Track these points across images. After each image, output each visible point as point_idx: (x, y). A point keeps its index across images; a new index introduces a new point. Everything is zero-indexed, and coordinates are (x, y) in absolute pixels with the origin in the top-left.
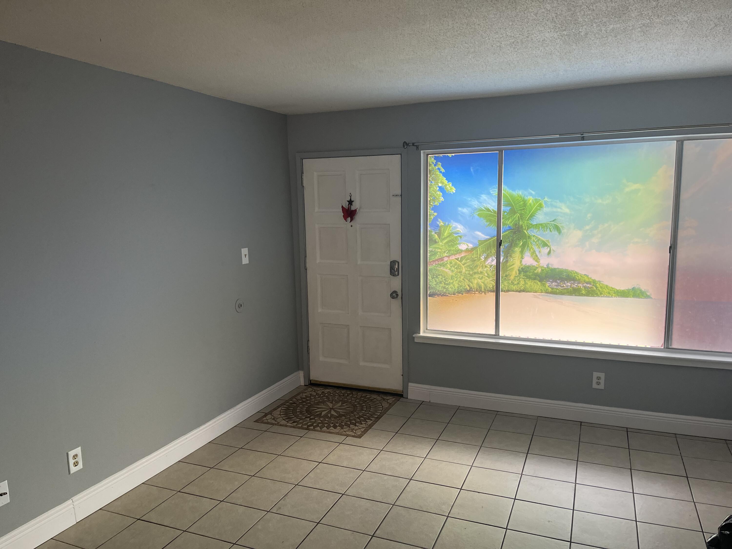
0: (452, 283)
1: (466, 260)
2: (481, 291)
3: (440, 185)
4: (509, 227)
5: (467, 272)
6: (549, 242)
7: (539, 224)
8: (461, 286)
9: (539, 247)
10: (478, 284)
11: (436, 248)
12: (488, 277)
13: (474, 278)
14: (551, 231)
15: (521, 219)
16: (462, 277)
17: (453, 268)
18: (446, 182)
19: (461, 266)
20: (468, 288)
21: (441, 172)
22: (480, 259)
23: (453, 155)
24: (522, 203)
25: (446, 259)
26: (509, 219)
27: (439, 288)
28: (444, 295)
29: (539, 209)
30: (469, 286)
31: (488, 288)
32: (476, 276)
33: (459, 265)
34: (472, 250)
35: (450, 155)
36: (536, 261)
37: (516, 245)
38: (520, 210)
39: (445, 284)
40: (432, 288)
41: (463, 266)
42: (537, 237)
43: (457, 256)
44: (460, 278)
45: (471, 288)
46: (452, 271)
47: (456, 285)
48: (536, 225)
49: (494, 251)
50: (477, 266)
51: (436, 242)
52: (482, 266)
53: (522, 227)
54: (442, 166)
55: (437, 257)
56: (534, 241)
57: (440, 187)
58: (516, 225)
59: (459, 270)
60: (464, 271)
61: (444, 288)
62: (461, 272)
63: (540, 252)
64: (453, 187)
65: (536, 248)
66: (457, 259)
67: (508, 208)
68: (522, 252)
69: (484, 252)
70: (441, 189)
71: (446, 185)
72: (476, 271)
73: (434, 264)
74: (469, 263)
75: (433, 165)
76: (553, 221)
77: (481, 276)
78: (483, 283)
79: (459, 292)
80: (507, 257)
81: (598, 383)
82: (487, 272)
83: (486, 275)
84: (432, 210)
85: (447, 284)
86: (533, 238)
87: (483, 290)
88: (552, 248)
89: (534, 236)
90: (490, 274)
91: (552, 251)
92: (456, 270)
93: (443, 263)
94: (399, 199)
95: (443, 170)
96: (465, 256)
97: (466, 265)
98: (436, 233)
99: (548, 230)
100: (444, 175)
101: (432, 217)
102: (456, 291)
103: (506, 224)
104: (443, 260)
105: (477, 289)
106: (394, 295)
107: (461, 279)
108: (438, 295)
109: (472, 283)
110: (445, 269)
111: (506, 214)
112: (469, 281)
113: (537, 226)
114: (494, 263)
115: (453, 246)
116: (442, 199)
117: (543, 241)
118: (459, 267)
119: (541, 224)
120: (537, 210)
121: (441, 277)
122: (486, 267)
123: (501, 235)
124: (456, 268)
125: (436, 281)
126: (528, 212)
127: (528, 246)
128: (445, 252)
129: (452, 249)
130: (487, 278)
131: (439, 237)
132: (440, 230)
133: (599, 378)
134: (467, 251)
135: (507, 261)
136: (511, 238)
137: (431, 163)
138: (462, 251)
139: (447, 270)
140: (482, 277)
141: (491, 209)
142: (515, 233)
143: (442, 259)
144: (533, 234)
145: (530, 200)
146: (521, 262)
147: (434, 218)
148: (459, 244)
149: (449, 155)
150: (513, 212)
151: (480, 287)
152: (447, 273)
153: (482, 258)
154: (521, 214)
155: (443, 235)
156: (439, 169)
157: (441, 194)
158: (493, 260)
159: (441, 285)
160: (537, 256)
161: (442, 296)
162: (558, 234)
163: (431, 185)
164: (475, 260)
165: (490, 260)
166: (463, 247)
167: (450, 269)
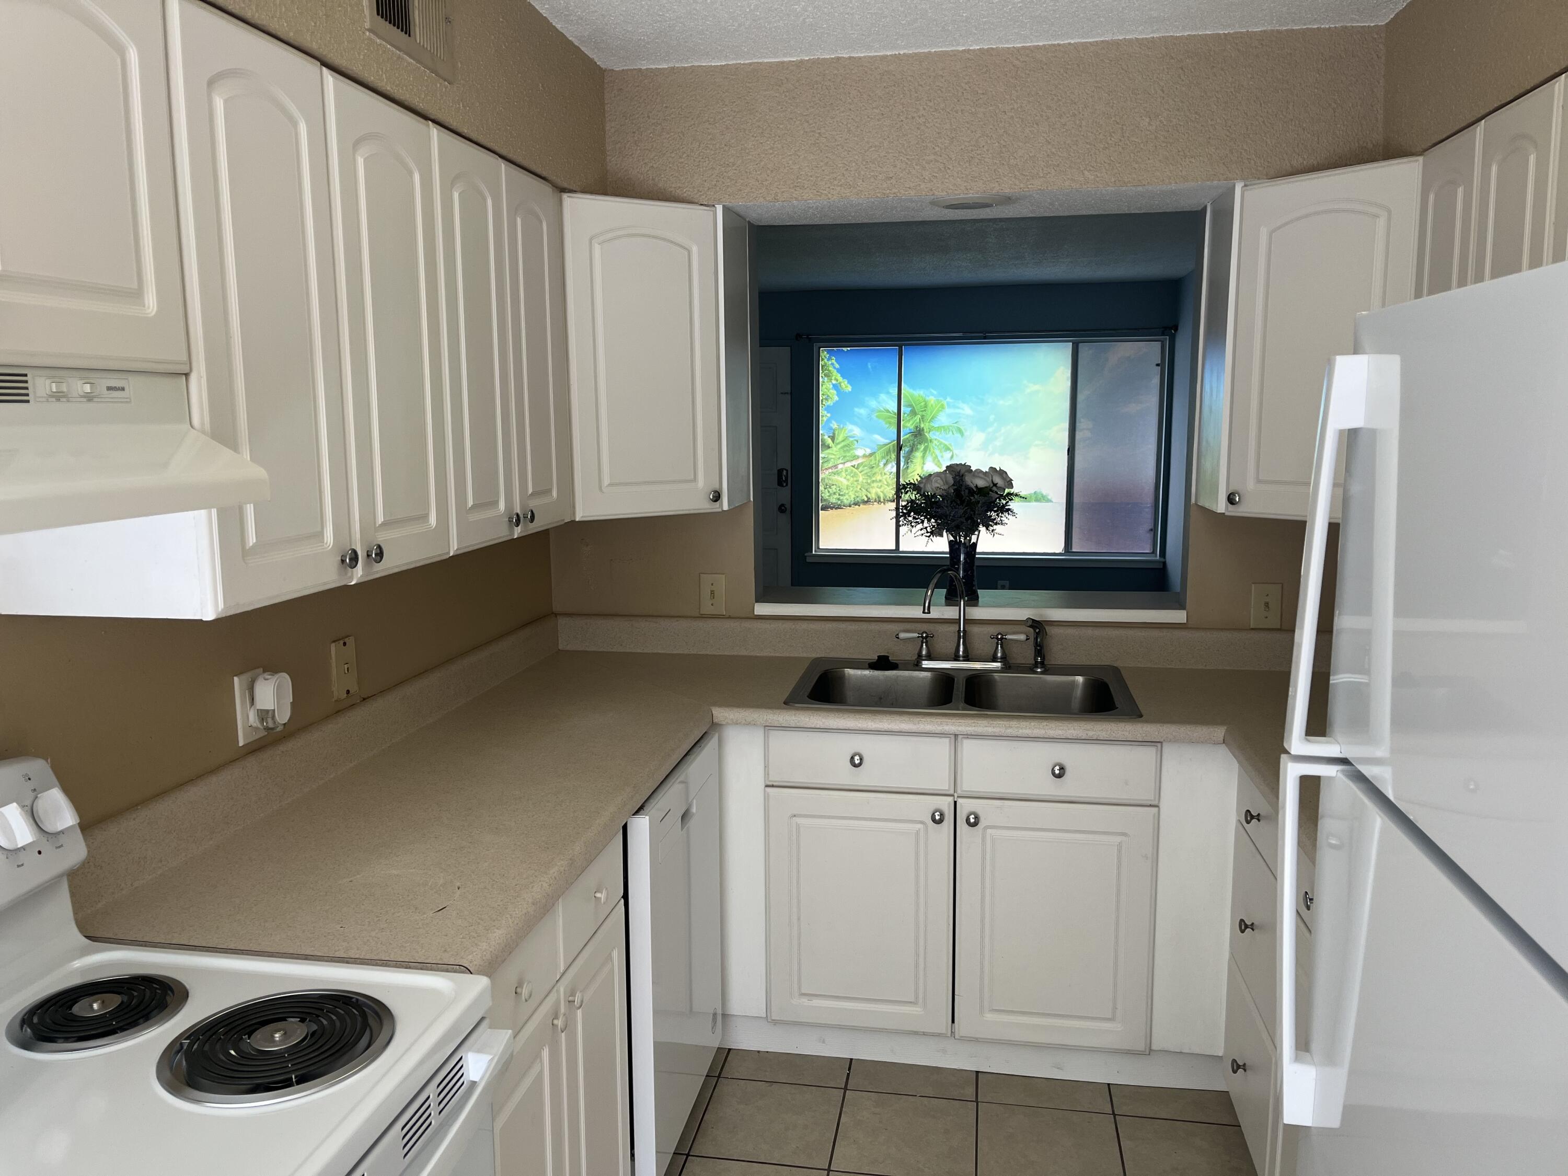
0: (848, 494)
1: (864, 467)
2: (880, 501)
3: (834, 382)
4: (910, 430)
5: (864, 481)
6: (951, 446)
7: (941, 427)
8: (857, 497)
9: (941, 452)
10: (876, 494)
11: (829, 453)
12: (887, 485)
13: (873, 487)
14: (953, 434)
15: (923, 421)
16: (859, 487)
17: (848, 477)
18: (840, 379)
19: (857, 474)
20: (866, 499)
21: (835, 368)
22: (878, 465)
23: (849, 349)
24: (923, 404)
25: (840, 466)
26: (909, 421)
27: (833, 500)
28: (838, 507)
29: (941, 411)
30: (866, 496)
31: (888, 498)
32: (875, 485)
33: (855, 472)
34: (871, 455)
35: (845, 349)
36: (938, 466)
37: (917, 449)
38: (922, 411)
39: (839, 495)
40: (825, 500)
41: (860, 474)
42: (939, 441)
43: (854, 463)
44: (857, 487)
45: (869, 499)
46: (848, 480)
47: (853, 496)
48: (938, 427)
49: (894, 456)
50: (875, 474)
51: (829, 447)
52: (881, 474)
53: (923, 430)
54: (836, 361)
55: (830, 465)
56: (936, 445)
57: (834, 385)
58: (917, 427)
59: (855, 479)
60: (861, 479)
61: (839, 499)
62: (857, 481)
63: (942, 457)
64: (849, 386)
65: (937, 452)
66: (854, 466)
67: (910, 409)
68: (923, 457)
69: (883, 458)
70: (836, 387)
71: (840, 383)
72: (874, 479)
73: (827, 473)
74: (867, 470)
75: (826, 360)
76: (956, 423)
77: (880, 484)
78: (882, 492)
79: (855, 504)
80: (908, 463)
82: (886, 480)
83: (886, 483)
84: (825, 409)
85: (842, 495)
86: (935, 442)
87: (882, 500)
88: (955, 452)
89: (936, 439)
90: (890, 482)
91: (955, 456)
92: (852, 479)
93: (837, 471)
94: (789, 397)
95: (837, 366)
96: (862, 463)
97: (862, 473)
98: (829, 437)
99: (951, 433)
100: (838, 370)
101: (825, 419)
102: (852, 503)
103: (907, 427)
104: (837, 468)
105: (875, 499)
106: (782, 509)
107: (858, 490)
108: (832, 508)
109: (870, 493)
110: (839, 478)
111: (906, 415)
112: (867, 490)
113: (939, 429)
114: (894, 470)
115: (848, 451)
116: (836, 398)
117: (946, 445)
118: (855, 475)
119: (944, 427)
120: (938, 411)
121: (835, 487)
122: (885, 474)
123: (902, 439)
124: (852, 477)
125: (829, 492)
126: (929, 413)
127: (930, 451)
128: (839, 458)
129: (848, 454)
130: (886, 487)
131: (833, 442)
132: (834, 434)
134: (865, 456)
135: (907, 468)
136: (911, 442)
137: (823, 357)
138: (859, 457)
139: (842, 479)
140: (881, 486)
141: (891, 410)
142: (916, 436)
143: (836, 466)
144: (935, 437)
145: (932, 400)
146: (922, 468)
147: (827, 420)
148: (856, 449)
149: (844, 349)
150: (913, 413)
151: (879, 497)
152: (841, 482)
153: (881, 464)
154: (923, 417)
155: (837, 439)
156: (832, 364)
157: (835, 392)
158: (892, 467)
159: (835, 496)
160: (939, 461)
161: (836, 509)
162: (960, 437)
163: (823, 382)
164: (873, 467)
165: (889, 466)
166: (860, 452)
167: (845, 478)
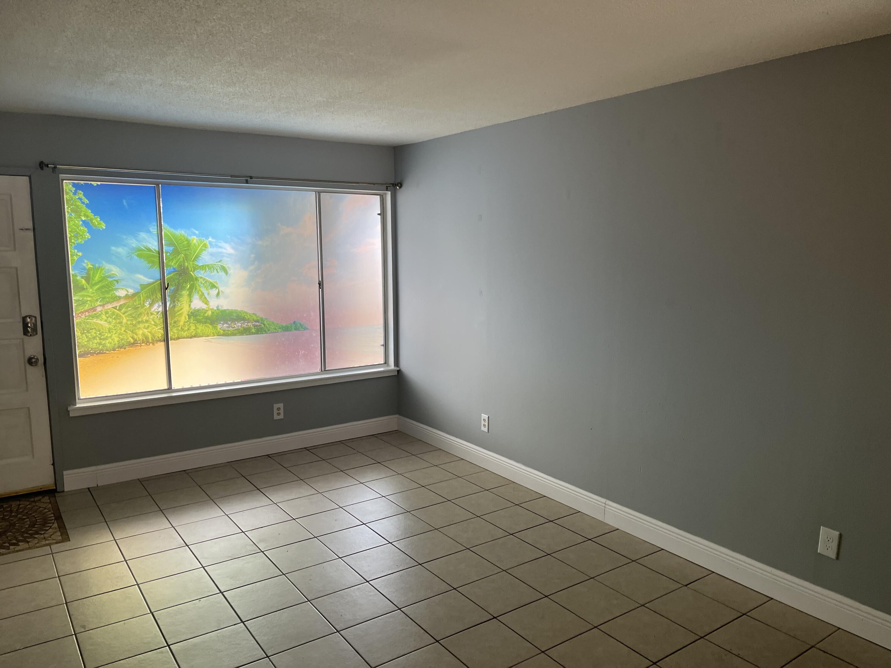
0: (111, 337)
1: (127, 308)
2: (148, 342)
3: (83, 218)
4: (174, 269)
5: (129, 323)
6: (217, 284)
7: (206, 265)
8: (122, 340)
9: (207, 289)
10: (143, 334)
11: (84, 296)
12: (155, 325)
13: (139, 328)
14: (218, 272)
15: (186, 260)
16: (123, 329)
17: (110, 319)
18: (91, 215)
19: (120, 316)
20: (132, 341)
21: (83, 203)
22: (144, 306)
23: (99, 183)
24: (186, 243)
25: (99, 309)
26: (172, 260)
27: (94, 345)
28: (101, 353)
29: (204, 250)
30: (132, 338)
31: (156, 337)
32: (141, 325)
33: (117, 315)
34: (134, 295)
35: (95, 183)
36: (206, 304)
37: (183, 288)
38: (185, 250)
39: (100, 339)
40: (83, 346)
41: (124, 316)
42: (204, 279)
43: (115, 304)
44: (121, 329)
45: (136, 340)
46: (110, 322)
47: (116, 339)
48: (203, 266)
49: (159, 296)
50: (141, 314)
51: (83, 289)
52: (147, 314)
53: (188, 268)
54: (84, 195)
55: (87, 307)
56: (202, 283)
57: (84, 222)
58: (181, 266)
59: (118, 321)
60: (125, 321)
61: (100, 344)
62: (121, 323)
63: (208, 294)
64: (102, 222)
65: (203, 290)
66: (115, 308)
67: (171, 248)
68: (190, 295)
69: (148, 297)
70: (85, 223)
71: (91, 220)
72: (140, 320)
73: (83, 316)
74: (130, 311)
75: (71, 194)
76: (219, 262)
77: (147, 325)
78: (150, 333)
79: (120, 347)
80: (174, 302)
81: (279, 414)
82: (153, 320)
83: (153, 323)
84: (75, 248)
85: (104, 339)
86: (200, 280)
87: (150, 341)
88: (221, 289)
89: (201, 278)
90: (157, 321)
91: (221, 293)
92: (114, 321)
93: (95, 314)
94: (31, 234)
95: (86, 201)
96: (125, 304)
97: (126, 314)
98: (82, 277)
99: (215, 271)
100: (87, 206)
101: (75, 258)
102: (117, 346)
103: (170, 266)
104: (95, 310)
105: (143, 340)
106: (31, 361)
107: (122, 331)
108: (92, 354)
109: (136, 334)
110: (99, 322)
111: (168, 254)
112: (132, 332)
113: (203, 267)
114: (161, 309)
115: (108, 292)
116: (88, 236)
117: (211, 283)
118: (118, 317)
119: (208, 265)
120: (202, 250)
121: (94, 331)
122: (152, 314)
123: (166, 278)
124: (114, 319)
125: (87, 337)
126: (193, 253)
127: (196, 289)
128: (97, 300)
129: (107, 296)
130: (154, 326)
131: (88, 282)
132: (88, 274)
133: (279, 409)
134: (127, 297)
135: (174, 306)
136: (176, 281)
137: (68, 191)
138: (120, 298)
139: (102, 322)
140: (148, 326)
141: (153, 249)
142: (180, 275)
143: (94, 309)
144: (201, 276)
145: (194, 240)
146: (190, 305)
147: (78, 259)
148: (116, 289)
149: (93, 183)
150: (176, 252)
151: (147, 338)
152: (102, 325)
153: (147, 304)
154: (186, 255)
155: (93, 280)
156: (80, 199)
157: (86, 229)
158: (159, 307)
159: (95, 341)
160: (206, 298)
161: (97, 354)
162: (225, 275)
163: (70, 218)
164: (138, 307)
165: (156, 306)
166: (122, 293)
167: (106, 321)
